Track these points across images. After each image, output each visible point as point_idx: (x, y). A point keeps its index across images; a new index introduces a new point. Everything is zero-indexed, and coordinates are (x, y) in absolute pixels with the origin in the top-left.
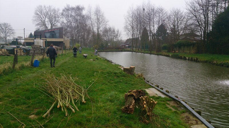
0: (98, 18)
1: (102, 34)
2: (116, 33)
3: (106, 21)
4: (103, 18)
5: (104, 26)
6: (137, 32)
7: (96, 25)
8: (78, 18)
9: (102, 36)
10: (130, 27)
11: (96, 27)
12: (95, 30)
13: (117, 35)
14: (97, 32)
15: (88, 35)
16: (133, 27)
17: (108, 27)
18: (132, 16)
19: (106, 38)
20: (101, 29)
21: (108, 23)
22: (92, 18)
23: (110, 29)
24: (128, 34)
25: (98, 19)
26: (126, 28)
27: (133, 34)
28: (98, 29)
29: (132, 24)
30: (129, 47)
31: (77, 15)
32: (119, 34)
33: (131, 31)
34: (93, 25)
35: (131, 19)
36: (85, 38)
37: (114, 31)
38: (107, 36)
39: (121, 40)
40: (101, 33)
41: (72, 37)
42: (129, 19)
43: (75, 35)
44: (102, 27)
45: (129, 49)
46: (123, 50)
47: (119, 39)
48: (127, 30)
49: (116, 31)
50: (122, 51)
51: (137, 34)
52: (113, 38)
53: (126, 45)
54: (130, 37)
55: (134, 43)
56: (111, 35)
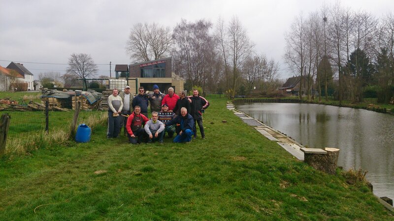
0: (234, 40)
1: (241, 69)
2: (269, 66)
3: (250, 45)
4: (245, 40)
5: (246, 54)
6: (311, 63)
7: (231, 52)
8: (201, 42)
9: (242, 73)
10: (296, 55)
11: (230, 56)
12: (230, 61)
13: (270, 71)
14: (232, 66)
15: (217, 73)
16: (301, 55)
17: (253, 56)
18: (301, 34)
19: (249, 77)
20: (241, 60)
21: (253, 49)
22: (224, 40)
23: (257, 59)
24: (291, 68)
25: (235, 42)
26: (288, 56)
27: (302, 68)
28: (236, 59)
29: (299, 50)
30: (293, 92)
31: (198, 37)
32: (274, 69)
33: (299, 63)
34: (226, 53)
35: (298, 40)
36: (212, 77)
37: (264, 63)
38: (252, 72)
39: (277, 80)
40: (240, 67)
41: (189, 75)
42: (295, 39)
43: (195, 72)
44: (242, 56)
45: (294, 97)
47: (275, 77)
48: (290, 61)
49: (268, 63)
50: (280, 101)
51: (310, 68)
52: (263, 76)
53: (286, 89)
54: (297, 74)
55: (303, 85)
56: (259, 70)
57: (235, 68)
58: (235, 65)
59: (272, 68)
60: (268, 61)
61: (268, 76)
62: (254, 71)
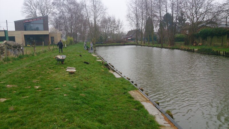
0: (94, 5)
2: (117, 23)
3: (104, 8)
4: (101, 5)
5: (102, 15)
6: (142, 20)
7: (92, 13)
9: (100, 27)
10: (133, 15)
11: (92, 16)
12: (91, 19)
13: (118, 26)
14: (93, 23)
16: (137, 15)
17: (107, 16)
18: (136, 2)
19: (105, 30)
20: (98, 18)
21: (106, 11)
22: (87, 5)
23: (109, 19)
24: (131, 24)
26: (129, 16)
27: (137, 24)
28: (95, 18)
29: (135, 12)
30: (132, 40)
32: (120, 25)
33: (135, 21)
34: (89, 14)
35: (134, 5)
37: (114, 21)
40: (99, 24)
42: (132, 5)
44: (99, 16)
45: (133, 42)
46: (126, 44)
47: (121, 30)
48: (130, 20)
50: (124, 45)
51: (142, 24)
52: (114, 30)
53: (128, 38)
54: (134, 28)
55: (138, 35)
56: (111, 26)
57: (95, 24)
58: (95, 22)
60: (116, 21)
61: (116, 29)
62: (108, 26)
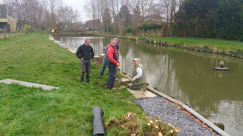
2: (75, 13)
5: (59, 5)
6: (99, 12)
7: (49, 2)
9: (57, 17)
10: (90, 7)
11: (49, 5)
12: (49, 8)
13: (75, 16)
14: (50, 12)
15: (40, 16)
16: (93, 7)
17: (64, 6)
19: (62, 19)
20: (56, 8)
21: (63, 1)
23: (67, 8)
24: (88, 15)
26: (86, 7)
27: (94, 15)
28: (52, 7)
29: (92, 4)
30: (90, 30)
32: (77, 15)
33: (92, 12)
34: (45, 3)
36: (37, 19)
37: (72, 11)
38: (64, 16)
39: (80, 22)
40: (56, 13)
41: (20, 17)
43: (24, 15)
44: (57, 6)
45: (90, 32)
47: (78, 20)
48: (87, 11)
49: (74, 11)
50: (82, 35)
51: (99, 15)
52: (71, 19)
53: (86, 28)
54: (91, 18)
55: (95, 25)
56: (68, 15)
57: (52, 13)
58: (52, 11)
59: (76, 14)
60: (74, 10)
61: (74, 19)
62: (65, 16)
